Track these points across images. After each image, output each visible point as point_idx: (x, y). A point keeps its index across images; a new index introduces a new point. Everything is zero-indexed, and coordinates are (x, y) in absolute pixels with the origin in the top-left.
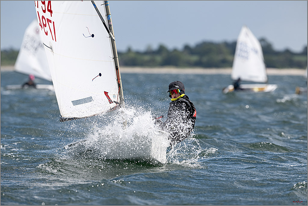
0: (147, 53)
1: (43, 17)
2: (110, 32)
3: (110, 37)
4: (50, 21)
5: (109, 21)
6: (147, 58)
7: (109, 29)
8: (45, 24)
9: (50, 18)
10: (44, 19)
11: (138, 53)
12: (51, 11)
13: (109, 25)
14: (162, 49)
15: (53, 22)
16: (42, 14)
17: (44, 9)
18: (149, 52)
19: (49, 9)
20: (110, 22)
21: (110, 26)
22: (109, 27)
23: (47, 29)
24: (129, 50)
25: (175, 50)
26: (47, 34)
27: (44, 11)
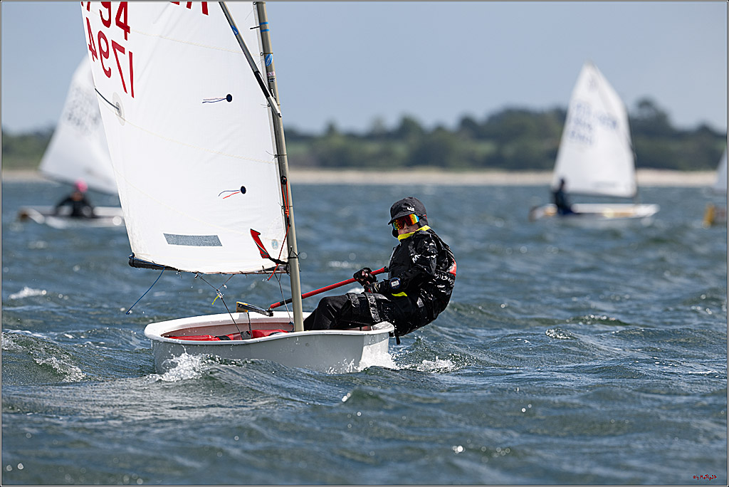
0: (371, 137)
1: (101, 35)
2: (271, 96)
3: (270, 105)
4: (122, 50)
5: (268, 69)
6: (372, 148)
7: (268, 89)
8: (105, 50)
9: (121, 42)
10: (102, 40)
11: (352, 136)
12: (126, 28)
13: (268, 77)
14: (407, 127)
15: (131, 54)
16: (97, 26)
17: (106, 18)
18: (377, 135)
19: (122, 20)
20: (272, 71)
21: (270, 80)
22: (269, 84)
23: (110, 63)
24: (331, 130)
25: (440, 129)
26: (108, 73)
27: (107, 24)
